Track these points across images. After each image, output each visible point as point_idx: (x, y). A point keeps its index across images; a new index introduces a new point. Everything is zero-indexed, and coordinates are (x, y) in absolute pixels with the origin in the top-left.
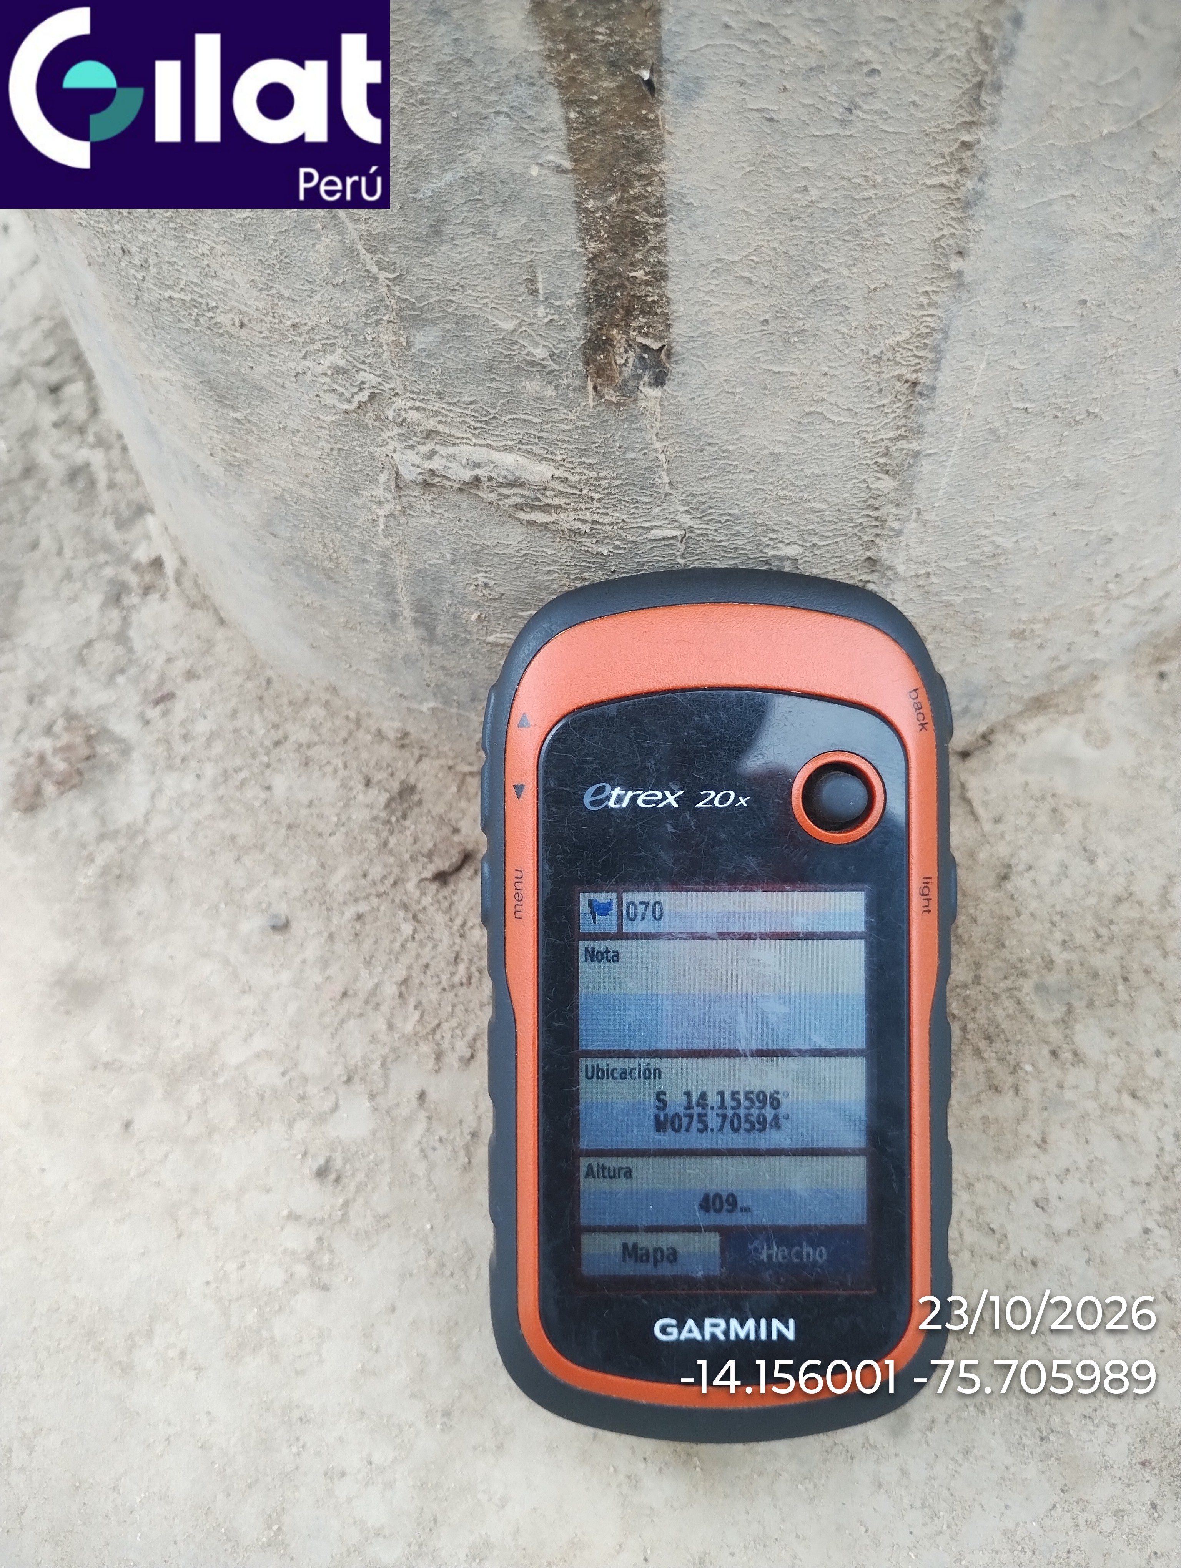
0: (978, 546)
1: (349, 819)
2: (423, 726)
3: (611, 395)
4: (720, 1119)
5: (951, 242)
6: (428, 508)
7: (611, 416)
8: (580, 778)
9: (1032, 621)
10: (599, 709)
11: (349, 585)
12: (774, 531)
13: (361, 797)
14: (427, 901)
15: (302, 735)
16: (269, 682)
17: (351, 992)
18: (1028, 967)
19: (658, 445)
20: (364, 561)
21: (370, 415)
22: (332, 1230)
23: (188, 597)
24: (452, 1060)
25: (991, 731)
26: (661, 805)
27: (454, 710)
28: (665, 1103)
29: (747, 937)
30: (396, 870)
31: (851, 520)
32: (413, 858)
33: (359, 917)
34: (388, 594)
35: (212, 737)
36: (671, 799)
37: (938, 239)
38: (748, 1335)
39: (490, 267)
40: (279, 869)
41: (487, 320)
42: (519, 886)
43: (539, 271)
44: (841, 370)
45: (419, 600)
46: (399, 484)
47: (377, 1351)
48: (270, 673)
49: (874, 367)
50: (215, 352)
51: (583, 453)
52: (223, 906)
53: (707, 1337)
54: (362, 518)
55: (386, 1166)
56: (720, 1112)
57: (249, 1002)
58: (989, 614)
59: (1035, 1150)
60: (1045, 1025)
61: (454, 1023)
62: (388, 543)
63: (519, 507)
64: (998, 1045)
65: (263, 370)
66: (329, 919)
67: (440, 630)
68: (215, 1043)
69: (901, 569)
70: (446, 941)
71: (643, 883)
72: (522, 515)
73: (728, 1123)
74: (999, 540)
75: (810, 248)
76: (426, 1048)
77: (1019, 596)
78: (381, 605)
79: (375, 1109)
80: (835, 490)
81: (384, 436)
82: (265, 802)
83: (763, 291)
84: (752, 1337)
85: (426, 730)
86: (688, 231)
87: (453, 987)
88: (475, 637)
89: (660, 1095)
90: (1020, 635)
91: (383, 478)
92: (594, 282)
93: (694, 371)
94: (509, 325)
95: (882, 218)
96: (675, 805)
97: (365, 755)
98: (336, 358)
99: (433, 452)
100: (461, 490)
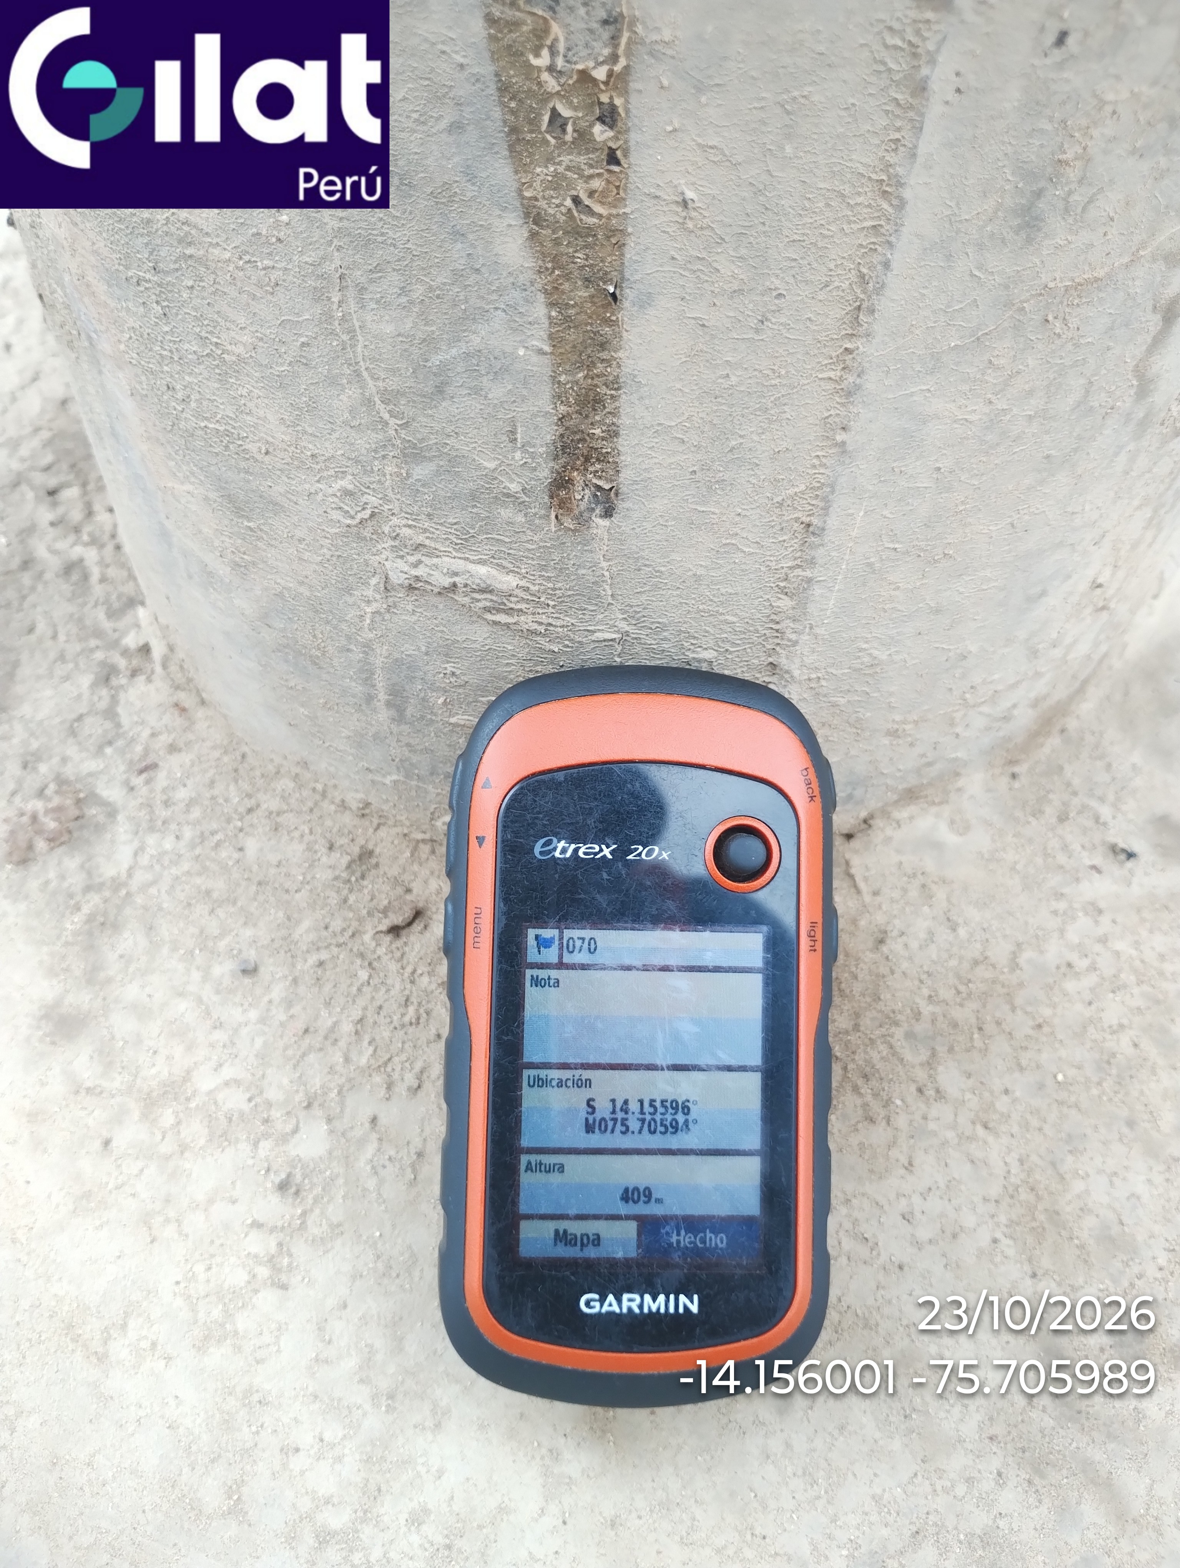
0: (859, 657)
1: (313, 878)
2: (384, 797)
3: (568, 523)
4: (639, 1124)
5: (837, 420)
6: (410, 607)
7: (568, 540)
8: (532, 832)
9: (904, 722)
10: (549, 775)
11: (332, 670)
12: (695, 638)
13: (324, 859)
14: (381, 951)
15: (274, 804)
16: (244, 756)
17: (312, 1029)
18: (899, 1017)
19: (604, 564)
20: (348, 650)
21: (370, 529)
22: (291, 1238)
23: (172, 680)
24: (401, 1089)
25: (872, 816)
26: (598, 856)
27: (414, 783)
28: (593, 1108)
29: (665, 969)
30: (355, 924)
31: (757, 631)
32: (369, 913)
33: (321, 964)
34: (367, 679)
35: (190, 804)
36: (607, 852)
37: (827, 418)
38: (659, 1309)
39: (481, 420)
40: (249, 920)
41: (474, 460)
42: (477, 921)
43: (519, 425)
44: (751, 512)
45: (394, 685)
46: (387, 587)
47: (330, 1342)
48: (245, 749)
49: (777, 511)
50: (239, 472)
51: (543, 568)
52: (197, 952)
53: (625, 1310)
54: (351, 614)
55: (341, 1181)
56: (641, 1116)
57: (220, 1036)
58: (869, 714)
59: (902, 1171)
60: (913, 1067)
61: (403, 1057)
62: (371, 636)
63: (487, 610)
64: (874, 1083)
65: (281, 489)
66: (293, 965)
67: (409, 711)
68: (188, 1072)
69: (796, 673)
70: (398, 986)
71: (581, 920)
72: (489, 617)
73: (646, 1126)
74: (876, 653)
75: (730, 419)
76: (378, 1079)
77: (892, 700)
78: (358, 689)
79: (331, 1132)
80: (744, 606)
81: (379, 547)
82: (238, 862)
83: (693, 449)
84: (662, 1310)
85: (387, 801)
86: (637, 402)
87: (403, 1026)
88: (439, 718)
89: (589, 1103)
90: (893, 734)
91: (373, 581)
92: (562, 436)
93: (636, 507)
94: (491, 465)
95: (784, 400)
96: (610, 857)
97: (328, 823)
98: (345, 483)
99: (420, 562)
100: (439, 593)
